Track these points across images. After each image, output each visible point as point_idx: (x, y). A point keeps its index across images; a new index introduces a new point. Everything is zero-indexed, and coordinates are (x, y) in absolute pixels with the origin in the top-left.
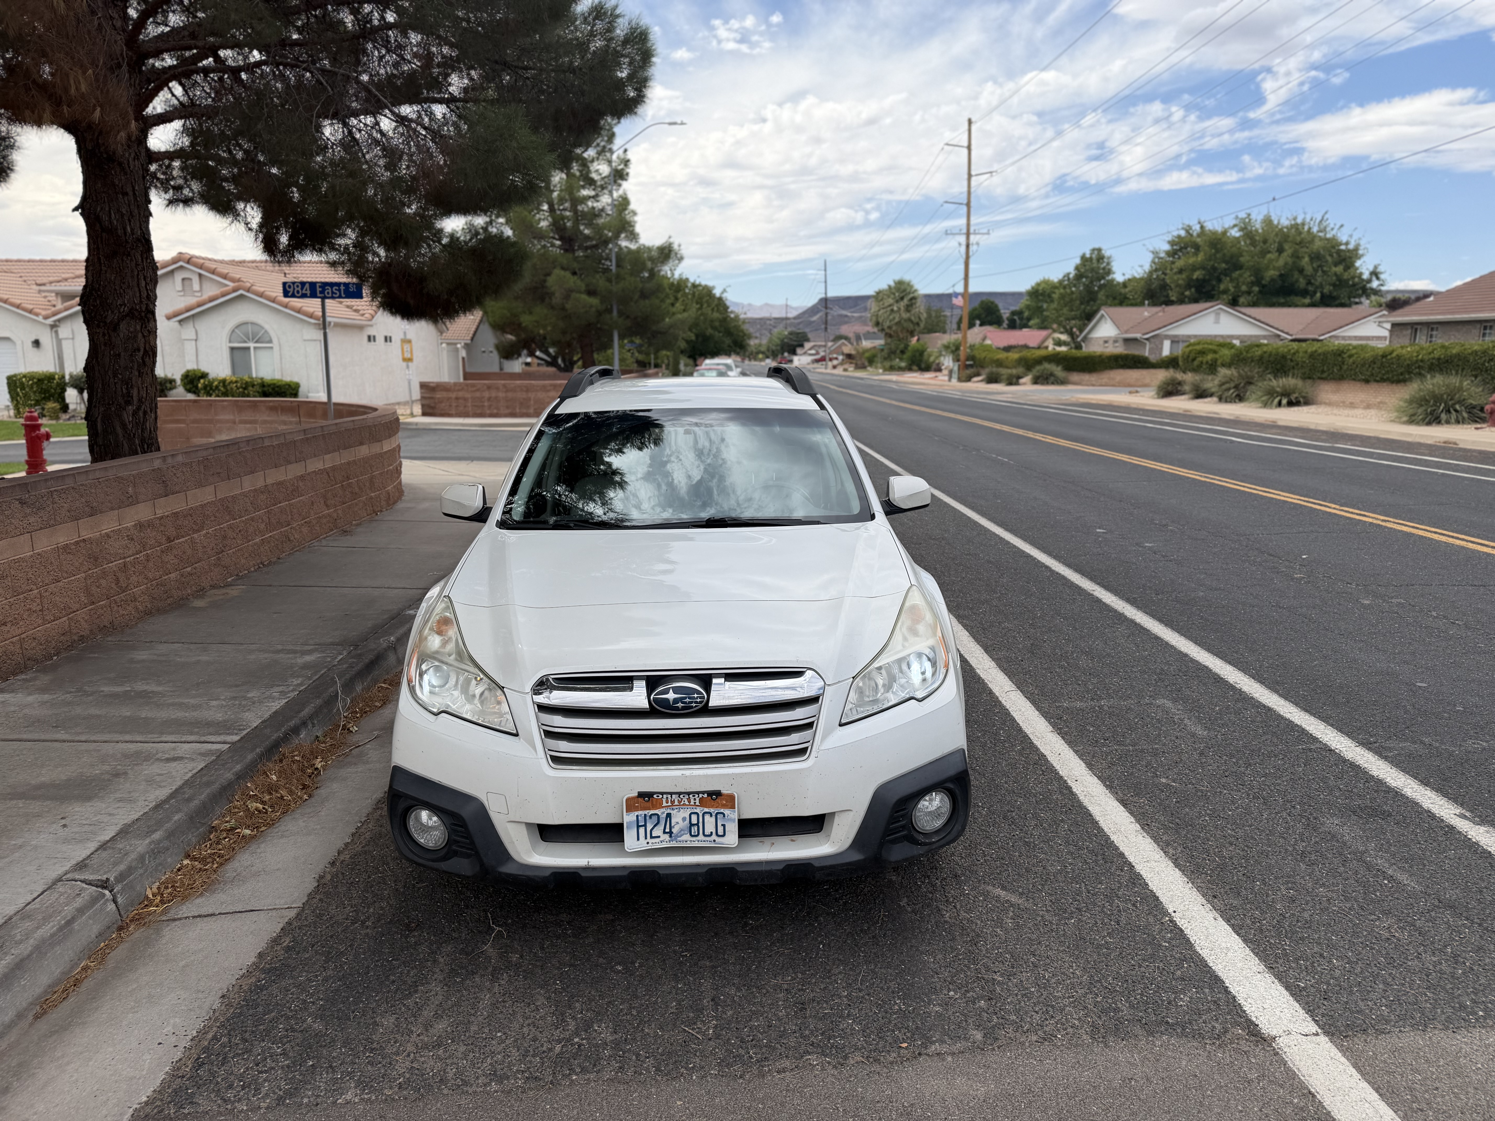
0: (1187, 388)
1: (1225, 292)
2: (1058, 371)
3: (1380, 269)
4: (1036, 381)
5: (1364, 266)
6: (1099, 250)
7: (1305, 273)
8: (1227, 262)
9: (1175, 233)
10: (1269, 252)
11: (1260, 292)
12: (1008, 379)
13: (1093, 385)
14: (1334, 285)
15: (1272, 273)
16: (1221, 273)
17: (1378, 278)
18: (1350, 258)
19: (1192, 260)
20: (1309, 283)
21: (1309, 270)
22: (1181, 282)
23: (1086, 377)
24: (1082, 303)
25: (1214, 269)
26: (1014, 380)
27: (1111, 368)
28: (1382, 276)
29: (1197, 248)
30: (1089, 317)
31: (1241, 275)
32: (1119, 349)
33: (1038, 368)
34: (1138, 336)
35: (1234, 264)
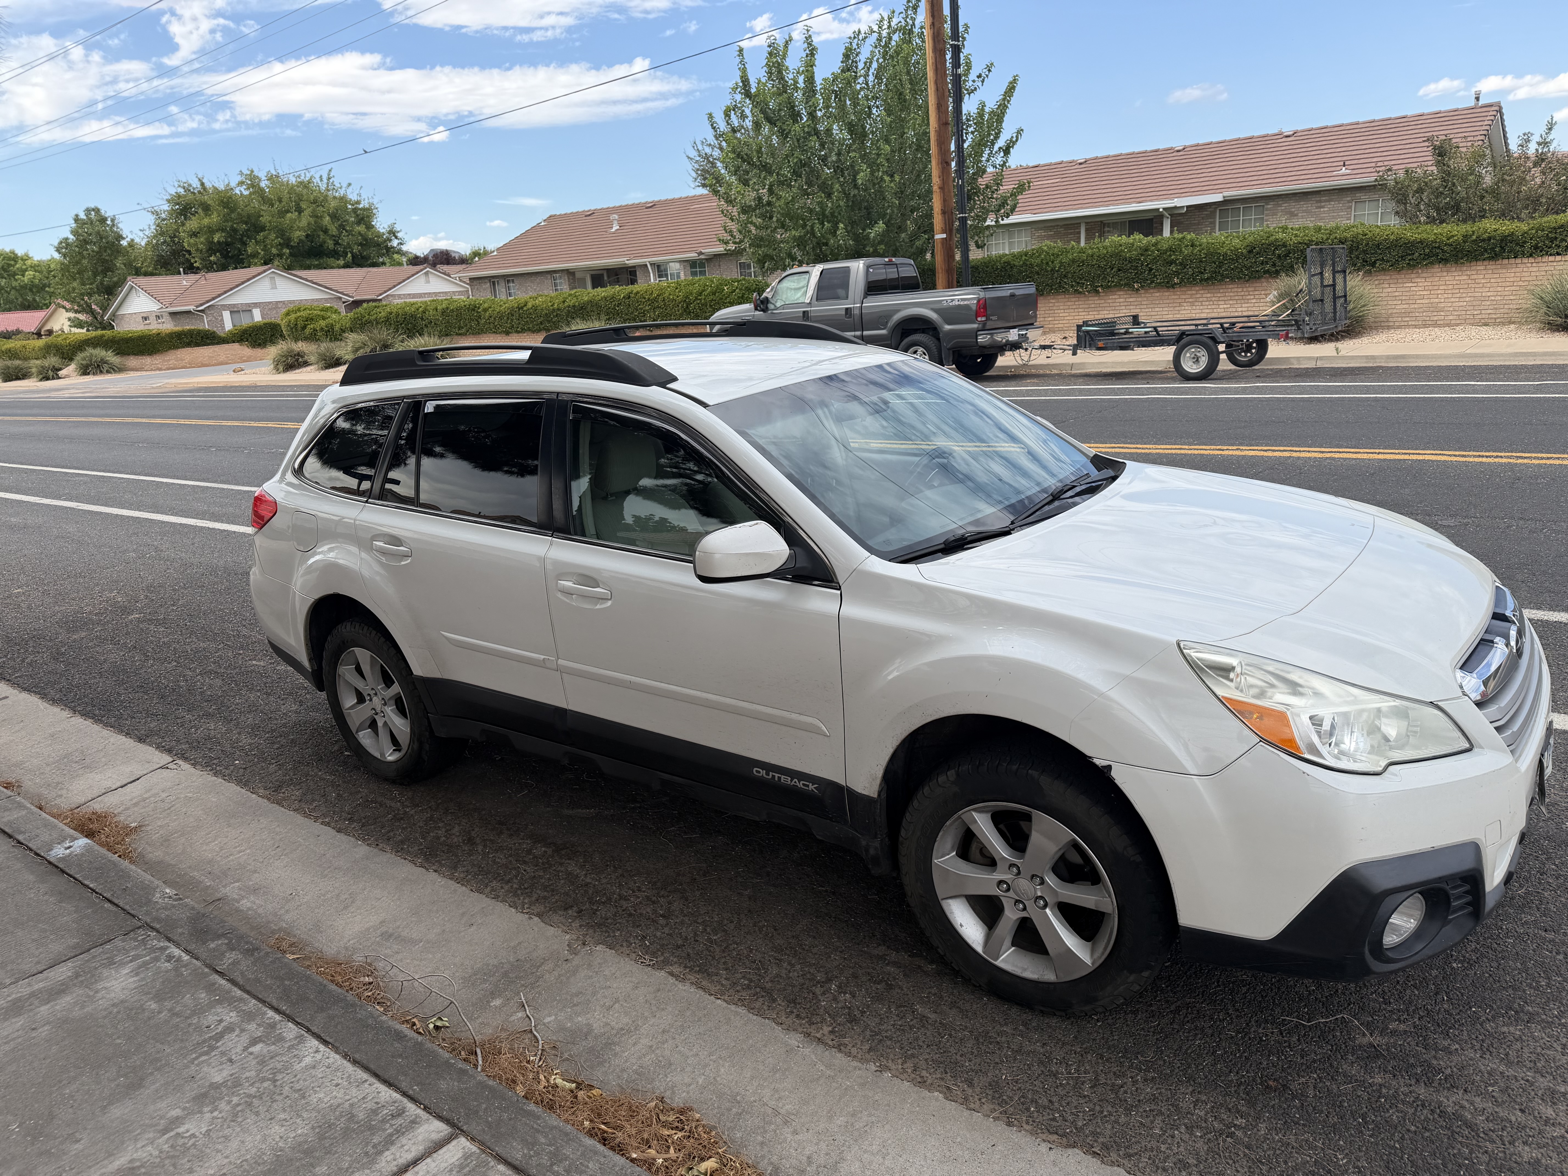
0: (312, 359)
1: (255, 255)
2: (110, 356)
3: (397, 227)
4: (85, 371)
5: (381, 224)
6: (97, 210)
7: (330, 232)
8: (246, 223)
9: (173, 191)
10: (288, 211)
11: (291, 254)
12: (40, 373)
13: (160, 369)
14: (361, 244)
15: (298, 235)
16: (242, 235)
17: (396, 237)
18: (368, 217)
19: (206, 221)
20: (337, 243)
21: (333, 230)
22: (201, 246)
23: (147, 360)
24: (95, 274)
25: (235, 231)
26: (51, 373)
27: (176, 347)
28: (399, 235)
29: (206, 208)
30: (110, 291)
31: (265, 237)
32: (168, 326)
33: (79, 357)
34: (191, 308)
35: (255, 227)
